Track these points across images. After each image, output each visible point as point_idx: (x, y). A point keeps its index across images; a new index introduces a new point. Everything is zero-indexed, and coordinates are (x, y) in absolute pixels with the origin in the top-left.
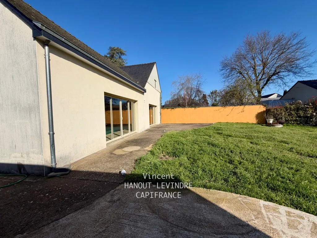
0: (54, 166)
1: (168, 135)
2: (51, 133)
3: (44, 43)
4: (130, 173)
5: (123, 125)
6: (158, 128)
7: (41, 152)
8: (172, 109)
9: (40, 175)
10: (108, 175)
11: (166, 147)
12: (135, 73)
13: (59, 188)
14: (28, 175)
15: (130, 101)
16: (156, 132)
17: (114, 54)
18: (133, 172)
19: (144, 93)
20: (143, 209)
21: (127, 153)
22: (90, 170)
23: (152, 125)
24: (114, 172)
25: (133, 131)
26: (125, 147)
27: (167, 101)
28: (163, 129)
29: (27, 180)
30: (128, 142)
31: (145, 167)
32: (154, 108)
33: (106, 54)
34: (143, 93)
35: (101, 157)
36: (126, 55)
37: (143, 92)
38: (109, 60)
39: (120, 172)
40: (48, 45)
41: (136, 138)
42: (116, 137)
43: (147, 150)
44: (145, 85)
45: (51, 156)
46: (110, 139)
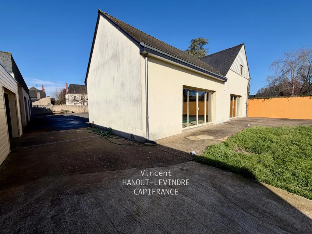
0: (148, 139)
1: (252, 130)
2: (147, 116)
3: (145, 56)
4: (199, 155)
5: (199, 116)
6: (241, 121)
7: (142, 128)
8: (266, 98)
9: (141, 143)
10: (181, 152)
11: (246, 141)
12: (216, 62)
13: (150, 152)
14: (135, 141)
15: (208, 92)
16: (237, 125)
17: (195, 46)
18: (202, 155)
19: (225, 82)
20: (205, 182)
21: (199, 140)
22: (169, 146)
23: (233, 118)
24: (186, 151)
25: (210, 122)
26: (199, 135)
27: (262, 89)
28: (248, 123)
29: (135, 144)
30: (202, 131)
31: (215, 154)
32: (238, 98)
33: (187, 48)
34: (223, 83)
35: (177, 139)
36: (207, 44)
37: (223, 80)
38: (190, 53)
39: (191, 153)
40: (147, 56)
41: (211, 129)
42: (192, 125)
43: (220, 141)
44: (227, 73)
45: (147, 132)
46: (186, 127)
